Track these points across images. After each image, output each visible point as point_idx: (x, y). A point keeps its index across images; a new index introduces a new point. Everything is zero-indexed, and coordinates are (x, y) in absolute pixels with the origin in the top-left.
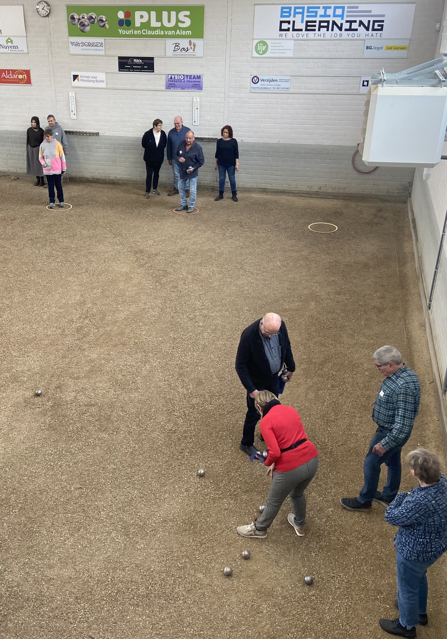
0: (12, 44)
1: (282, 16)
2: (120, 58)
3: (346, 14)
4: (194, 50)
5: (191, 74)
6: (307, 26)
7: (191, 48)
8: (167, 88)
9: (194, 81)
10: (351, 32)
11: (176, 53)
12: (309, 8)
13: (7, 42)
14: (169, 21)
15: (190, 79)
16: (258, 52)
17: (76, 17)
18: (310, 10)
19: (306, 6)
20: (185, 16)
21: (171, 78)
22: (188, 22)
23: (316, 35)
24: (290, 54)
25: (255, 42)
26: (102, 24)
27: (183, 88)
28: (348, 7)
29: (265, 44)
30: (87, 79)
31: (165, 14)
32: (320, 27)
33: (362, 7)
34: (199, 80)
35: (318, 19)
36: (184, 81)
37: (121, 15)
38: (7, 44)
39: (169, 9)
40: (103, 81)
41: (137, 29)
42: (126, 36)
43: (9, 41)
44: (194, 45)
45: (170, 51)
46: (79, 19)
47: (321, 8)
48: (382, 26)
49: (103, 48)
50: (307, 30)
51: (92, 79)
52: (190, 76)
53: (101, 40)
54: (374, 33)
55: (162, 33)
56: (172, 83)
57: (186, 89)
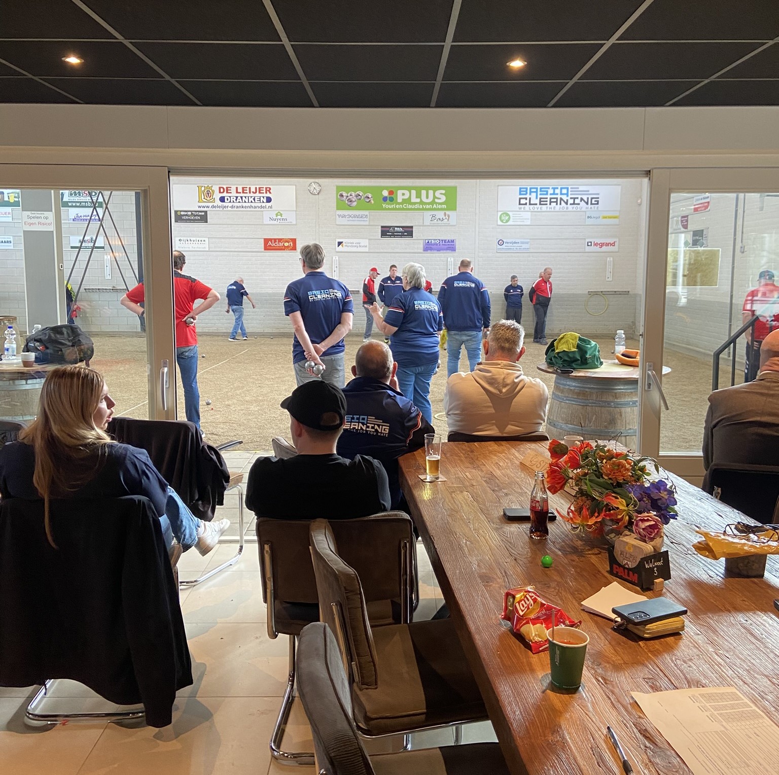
0: (281, 216)
2: (382, 227)
3: (570, 193)
4: (448, 220)
5: (445, 239)
7: (446, 218)
8: (424, 251)
9: (448, 245)
11: (432, 222)
12: (541, 188)
13: (277, 215)
14: (427, 197)
15: (445, 242)
16: (502, 221)
17: (345, 194)
18: (542, 190)
19: (539, 187)
20: (441, 194)
21: (428, 242)
22: (443, 199)
23: (548, 208)
24: (529, 222)
25: (500, 214)
26: (368, 200)
27: (439, 250)
28: (571, 188)
29: (507, 215)
30: (351, 245)
31: (424, 192)
33: (581, 188)
34: (452, 244)
36: (440, 245)
37: (385, 193)
38: (277, 216)
40: (366, 246)
41: (399, 204)
42: (389, 209)
43: (279, 214)
44: (449, 216)
45: (427, 221)
46: (347, 196)
47: (551, 188)
48: (598, 201)
49: (368, 219)
51: (356, 245)
52: (445, 241)
53: (366, 213)
54: (593, 206)
55: (421, 207)
56: (429, 247)
57: (441, 252)
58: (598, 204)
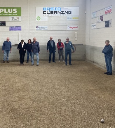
1: (44, 10)
5: (17, 26)
6: (51, 13)
8: (10, 30)
10: (63, 14)
11: (13, 20)
14: (10, 11)
16: (37, 20)
20: (15, 10)
21: (11, 27)
23: (54, 15)
24: (47, 20)
25: (37, 17)
27: (15, 30)
28: (62, 8)
29: (39, 17)
32: (54, 13)
34: (20, 28)
35: (54, 11)
36: (15, 28)
39: (10, 8)
44: (18, 18)
50: (51, 14)
54: (69, 14)
55: (8, 15)
56: (12, 29)
57: (16, 31)
58: (71, 13)
